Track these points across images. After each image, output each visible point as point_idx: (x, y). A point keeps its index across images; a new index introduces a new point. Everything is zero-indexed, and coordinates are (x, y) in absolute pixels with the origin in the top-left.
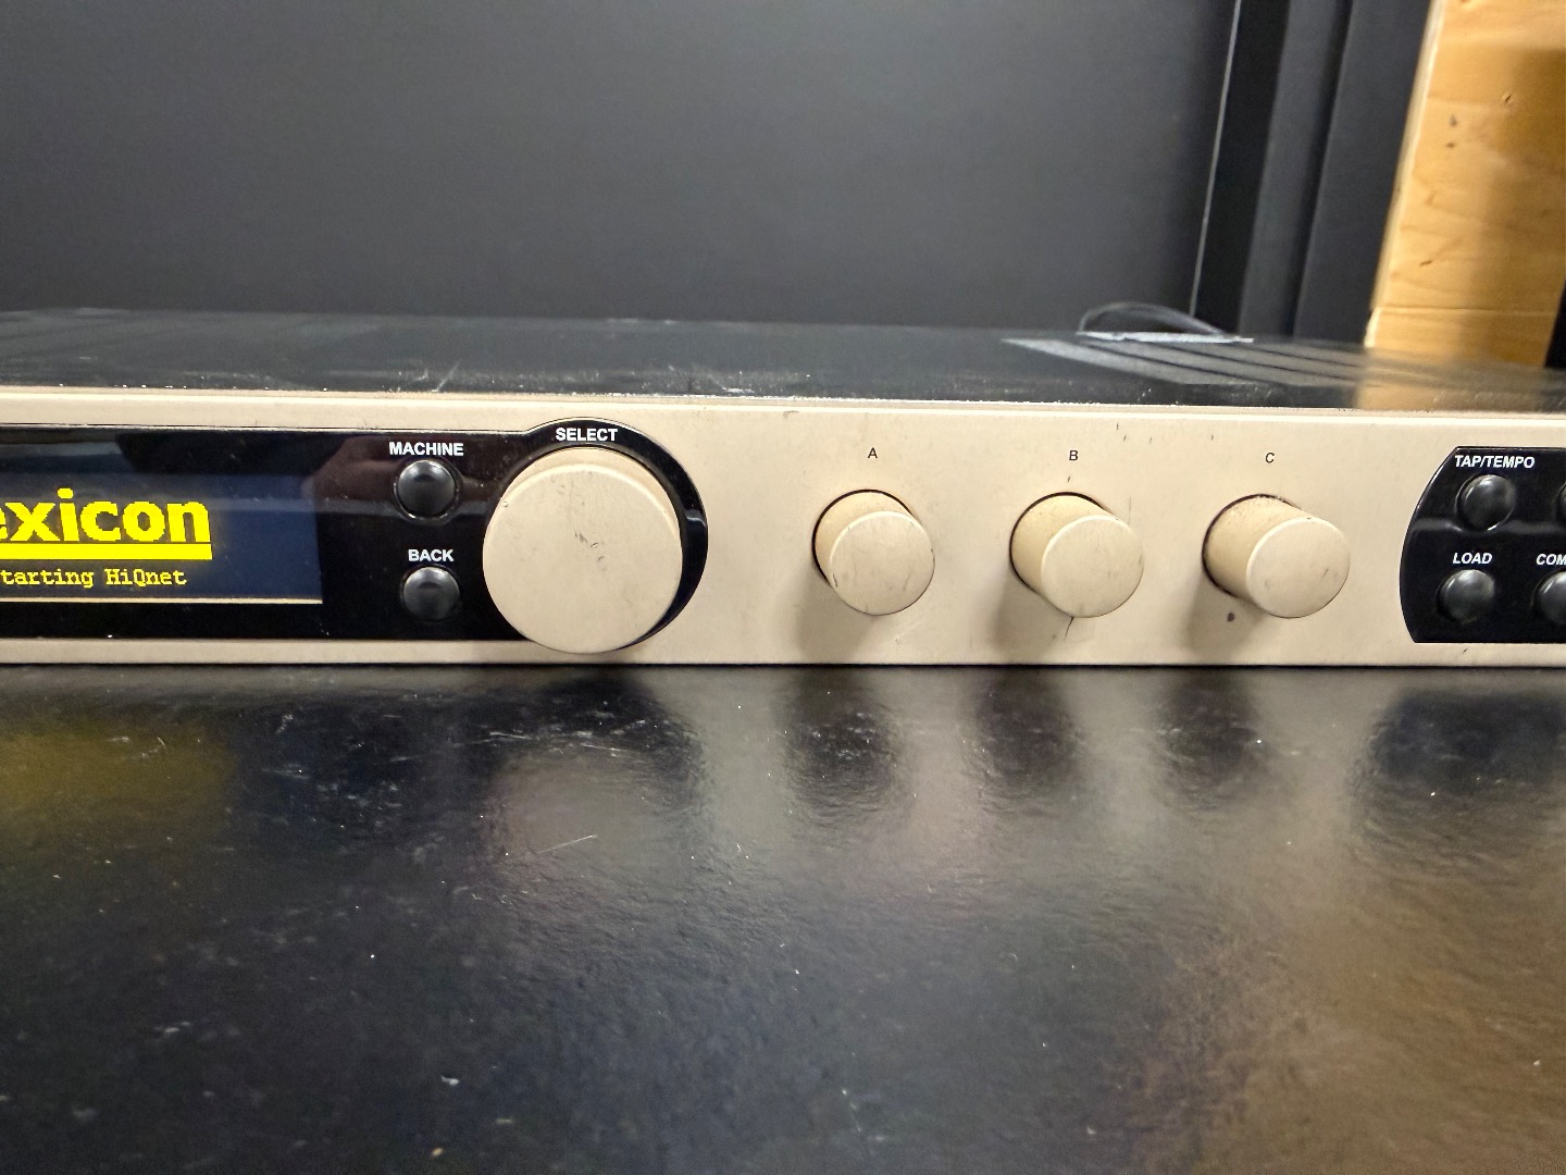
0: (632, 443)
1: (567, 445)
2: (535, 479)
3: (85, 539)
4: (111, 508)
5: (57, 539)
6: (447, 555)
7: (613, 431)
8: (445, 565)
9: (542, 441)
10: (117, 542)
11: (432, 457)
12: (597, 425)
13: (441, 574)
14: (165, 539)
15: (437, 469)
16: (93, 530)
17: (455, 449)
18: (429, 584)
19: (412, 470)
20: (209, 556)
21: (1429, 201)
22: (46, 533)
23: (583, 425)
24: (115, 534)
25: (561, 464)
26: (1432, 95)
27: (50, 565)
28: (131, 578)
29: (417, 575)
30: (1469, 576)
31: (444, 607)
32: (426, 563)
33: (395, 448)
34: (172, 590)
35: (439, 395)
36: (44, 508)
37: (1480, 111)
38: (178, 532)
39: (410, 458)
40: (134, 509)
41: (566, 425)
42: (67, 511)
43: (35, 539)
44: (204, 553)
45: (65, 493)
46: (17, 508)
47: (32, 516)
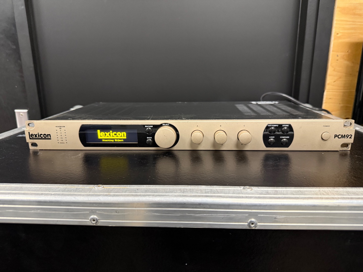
0: (171, 125)
1: (164, 126)
2: (160, 130)
3: (113, 136)
4: (116, 133)
6: (151, 138)
7: (169, 124)
8: (151, 139)
9: (161, 125)
11: (149, 127)
12: (167, 124)
13: (150, 140)
14: (121, 136)
15: (150, 128)
16: (114, 135)
17: (152, 126)
18: (149, 141)
19: (147, 129)
20: (126, 138)
21: (334, 70)
22: (109, 136)
23: (165, 124)
24: (116, 136)
25: (163, 128)
26: (333, 51)
27: (109, 139)
29: (148, 140)
30: (272, 139)
31: (151, 144)
32: (149, 139)
33: (146, 126)
34: (122, 142)
35: (150, 120)
36: (109, 133)
37: (343, 54)
38: (123, 136)
39: (147, 127)
40: (118, 133)
41: (164, 124)
42: (111, 133)
43: (108, 136)
44: (125, 138)
45: (111, 131)
46: (106, 133)
47: (108, 134)
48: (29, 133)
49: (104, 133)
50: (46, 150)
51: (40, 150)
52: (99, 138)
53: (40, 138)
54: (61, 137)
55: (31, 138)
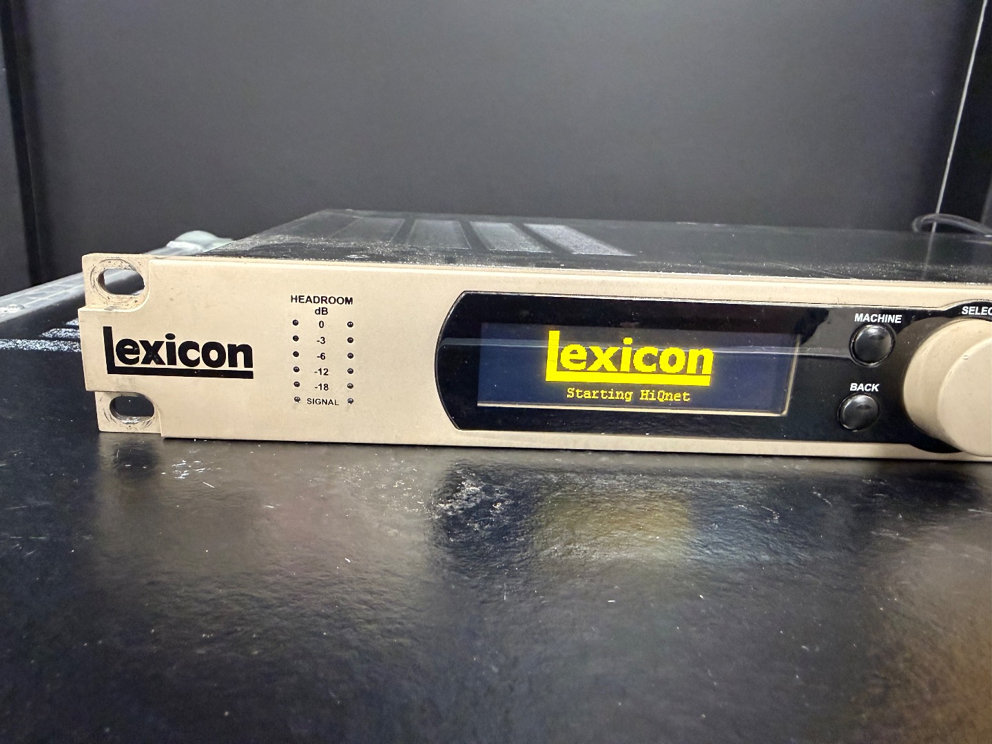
1: (968, 317)
4: (653, 350)
5: (617, 370)
6: (875, 387)
8: (872, 394)
9: (955, 313)
10: (653, 373)
11: (880, 323)
12: (989, 305)
13: (870, 400)
14: (683, 371)
15: (880, 330)
16: (640, 365)
17: (896, 319)
18: (861, 406)
19: (866, 331)
20: (708, 384)
22: (610, 366)
23: (980, 305)
24: (653, 368)
27: (608, 387)
28: (656, 396)
29: (852, 400)
32: (860, 392)
33: (858, 317)
34: (680, 405)
36: (612, 350)
38: (692, 368)
39: (866, 324)
40: (668, 352)
41: (969, 305)
42: (627, 352)
43: (603, 370)
44: (704, 381)
45: (627, 340)
46: (597, 350)
47: (604, 355)
48: (108, 332)
49: (582, 353)
50: (210, 440)
51: (169, 440)
52: (552, 375)
53: (180, 365)
54: (323, 364)
55: (118, 363)
